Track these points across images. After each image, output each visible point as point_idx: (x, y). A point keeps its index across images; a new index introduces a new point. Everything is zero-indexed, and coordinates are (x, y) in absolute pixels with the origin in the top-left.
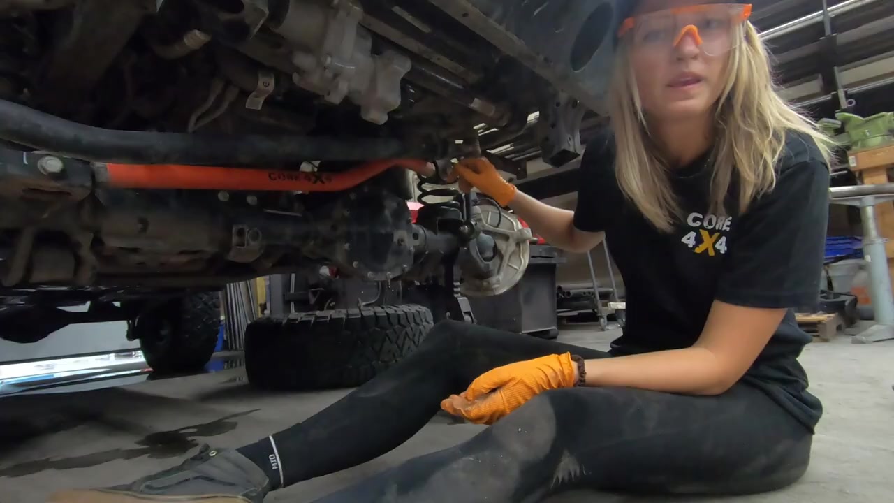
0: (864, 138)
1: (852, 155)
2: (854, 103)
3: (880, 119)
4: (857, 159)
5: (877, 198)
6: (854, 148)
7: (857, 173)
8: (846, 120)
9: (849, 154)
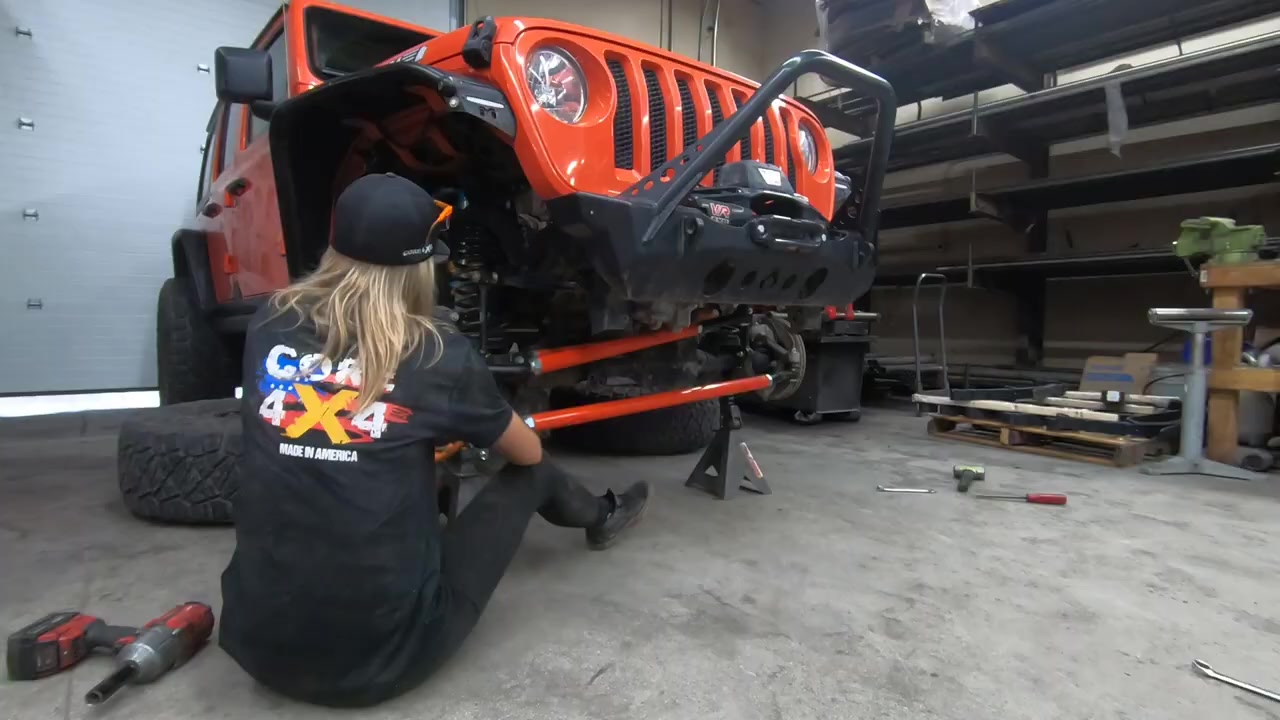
0: (1224, 251)
1: (1204, 269)
3: (1248, 232)
4: (1208, 274)
5: (1212, 325)
6: (1210, 261)
7: (1207, 292)
8: (1215, 225)
9: (1203, 266)
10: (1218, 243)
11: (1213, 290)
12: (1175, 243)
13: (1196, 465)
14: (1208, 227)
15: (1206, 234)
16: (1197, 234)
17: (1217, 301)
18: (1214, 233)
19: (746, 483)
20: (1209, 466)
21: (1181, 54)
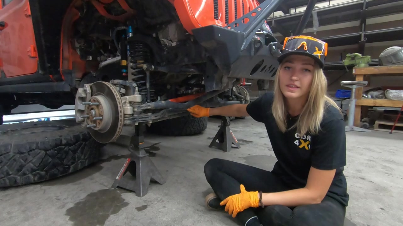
0: (359, 63)
2: (366, 39)
3: (366, 58)
4: (355, 71)
5: (357, 86)
6: (355, 66)
7: (354, 76)
8: (356, 56)
9: (353, 68)
10: (357, 61)
11: (356, 75)
12: (344, 61)
13: (352, 128)
14: (354, 56)
15: (353, 58)
16: (351, 58)
17: (357, 79)
18: (356, 58)
19: (233, 145)
20: (356, 128)
21: (330, 5)
